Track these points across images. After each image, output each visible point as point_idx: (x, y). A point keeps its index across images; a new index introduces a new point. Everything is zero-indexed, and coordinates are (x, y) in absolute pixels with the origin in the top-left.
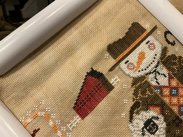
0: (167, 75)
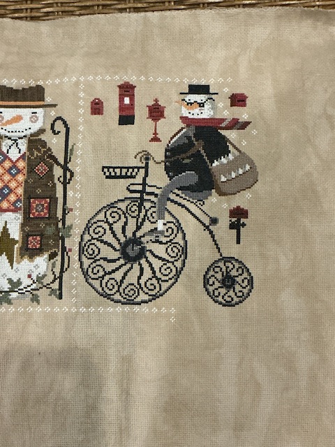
0: (22, 152)
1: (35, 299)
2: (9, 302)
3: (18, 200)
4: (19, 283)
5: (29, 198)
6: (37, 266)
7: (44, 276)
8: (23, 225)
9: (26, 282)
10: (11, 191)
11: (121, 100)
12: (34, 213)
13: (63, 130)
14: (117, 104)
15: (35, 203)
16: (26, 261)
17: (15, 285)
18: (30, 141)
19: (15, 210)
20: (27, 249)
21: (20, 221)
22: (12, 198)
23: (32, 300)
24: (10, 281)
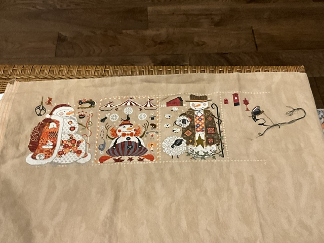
0: (202, 114)
1: (214, 158)
2: (205, 159)
3: (203, 128)
4: (207, 153)
5: (207, 127)
6: (213, 148)
7: (216, 151)
8: (205, 136)
9: (210, 152)
10: (200, 125)
11: (234, 98)
12: (209, 132)
13: (216, 108)
14: (233, 100)
15: (209, 129)
16: (208, 147)
17: (206, 153)
18: (204, 111)
19: (203, 131)
20: (208, 143)
21: (204, 134)
22: (201, 127)
23: (213, 158)
24: (204, 152)
